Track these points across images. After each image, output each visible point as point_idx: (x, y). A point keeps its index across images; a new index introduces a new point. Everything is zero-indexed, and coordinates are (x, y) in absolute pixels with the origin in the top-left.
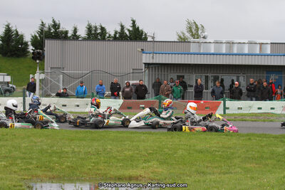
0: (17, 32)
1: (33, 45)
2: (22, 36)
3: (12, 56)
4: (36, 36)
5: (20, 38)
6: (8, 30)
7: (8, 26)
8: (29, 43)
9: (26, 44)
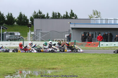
0: (24, 15)
1: (31, 20)
2: (26, 17)
3: (22, 25)
4: (32, 17)
5: (25, 18)
6: (21, 15)
7: (21, 13)
8: (29, 20)
9: (28, 20)
